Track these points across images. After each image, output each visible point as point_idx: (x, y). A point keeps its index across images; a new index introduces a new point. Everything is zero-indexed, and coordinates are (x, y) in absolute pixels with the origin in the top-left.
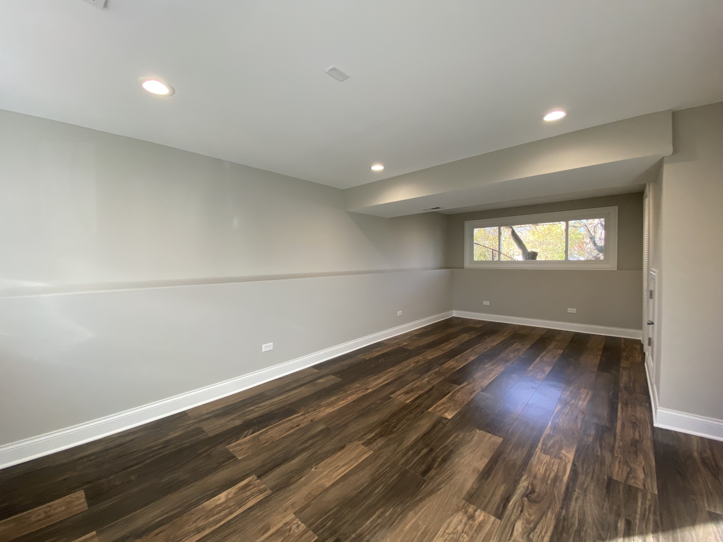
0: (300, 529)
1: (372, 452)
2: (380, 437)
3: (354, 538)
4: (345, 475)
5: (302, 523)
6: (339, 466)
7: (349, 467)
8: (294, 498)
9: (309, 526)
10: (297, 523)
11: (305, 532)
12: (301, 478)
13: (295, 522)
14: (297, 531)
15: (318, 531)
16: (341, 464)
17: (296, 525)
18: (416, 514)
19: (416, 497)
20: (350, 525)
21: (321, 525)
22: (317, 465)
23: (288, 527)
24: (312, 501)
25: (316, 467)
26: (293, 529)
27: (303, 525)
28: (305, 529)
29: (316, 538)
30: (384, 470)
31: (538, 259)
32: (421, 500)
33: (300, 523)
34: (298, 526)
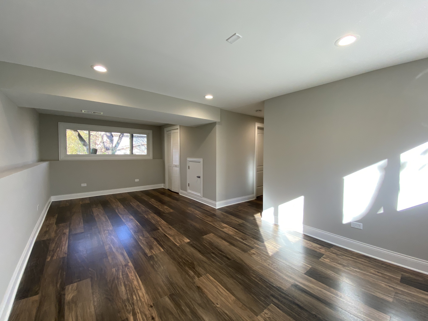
0: (268, 312)
1: (208, 274)
2: (194, 268)
3: (269, 289)
4: (226, 289)
5: (263, 311)
6: (217, 291)
7: (220, 286)
8: (245, 317)
9: (265, 308)
10: (264, 314)
11: (269, 310)
12: (226, 314)
13: (263, 315)
14: (269, 314)
15: (267, 304)
16: (215, 290)
17: (265, 315)
18: (253, 267)
19: (244, 265)
20: (262, 290)
21: (263, 302)
22: (214, 304)
23: (267, 319)
24: (247, 307)
25: (216, 304)
26: (268, 316)
27: (264, 311)
28: (268, 310)
29: (272, 304)
30: (224, 272)
31: (97, 153)
32: (245, 263)
33: (264, 313)
34: (265, 313)
